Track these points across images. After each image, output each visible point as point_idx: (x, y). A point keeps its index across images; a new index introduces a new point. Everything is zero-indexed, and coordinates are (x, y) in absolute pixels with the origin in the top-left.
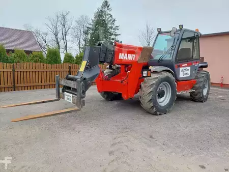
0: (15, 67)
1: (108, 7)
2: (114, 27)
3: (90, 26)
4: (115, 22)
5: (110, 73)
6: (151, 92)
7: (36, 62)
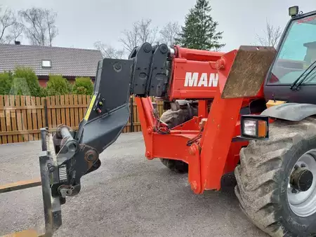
0: (48, 103)
1: (206, 5)
2: (214, 35)
3: (180, 37)
4: (217, 26)
5: (175, 116)
6: (270, 181)
7: (79, 93)
